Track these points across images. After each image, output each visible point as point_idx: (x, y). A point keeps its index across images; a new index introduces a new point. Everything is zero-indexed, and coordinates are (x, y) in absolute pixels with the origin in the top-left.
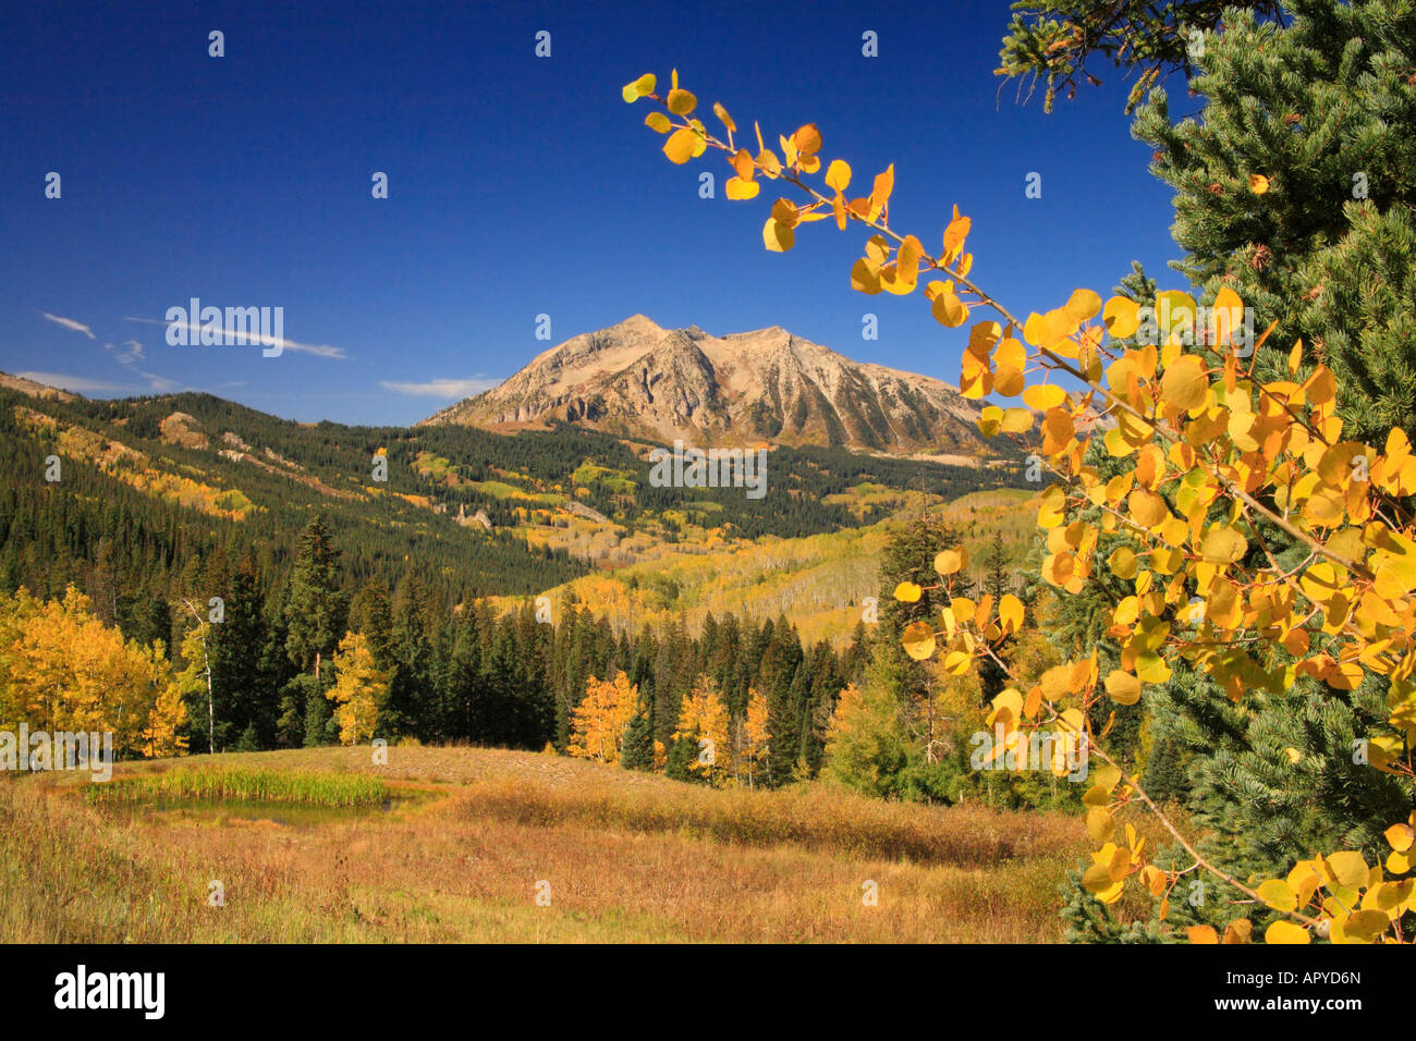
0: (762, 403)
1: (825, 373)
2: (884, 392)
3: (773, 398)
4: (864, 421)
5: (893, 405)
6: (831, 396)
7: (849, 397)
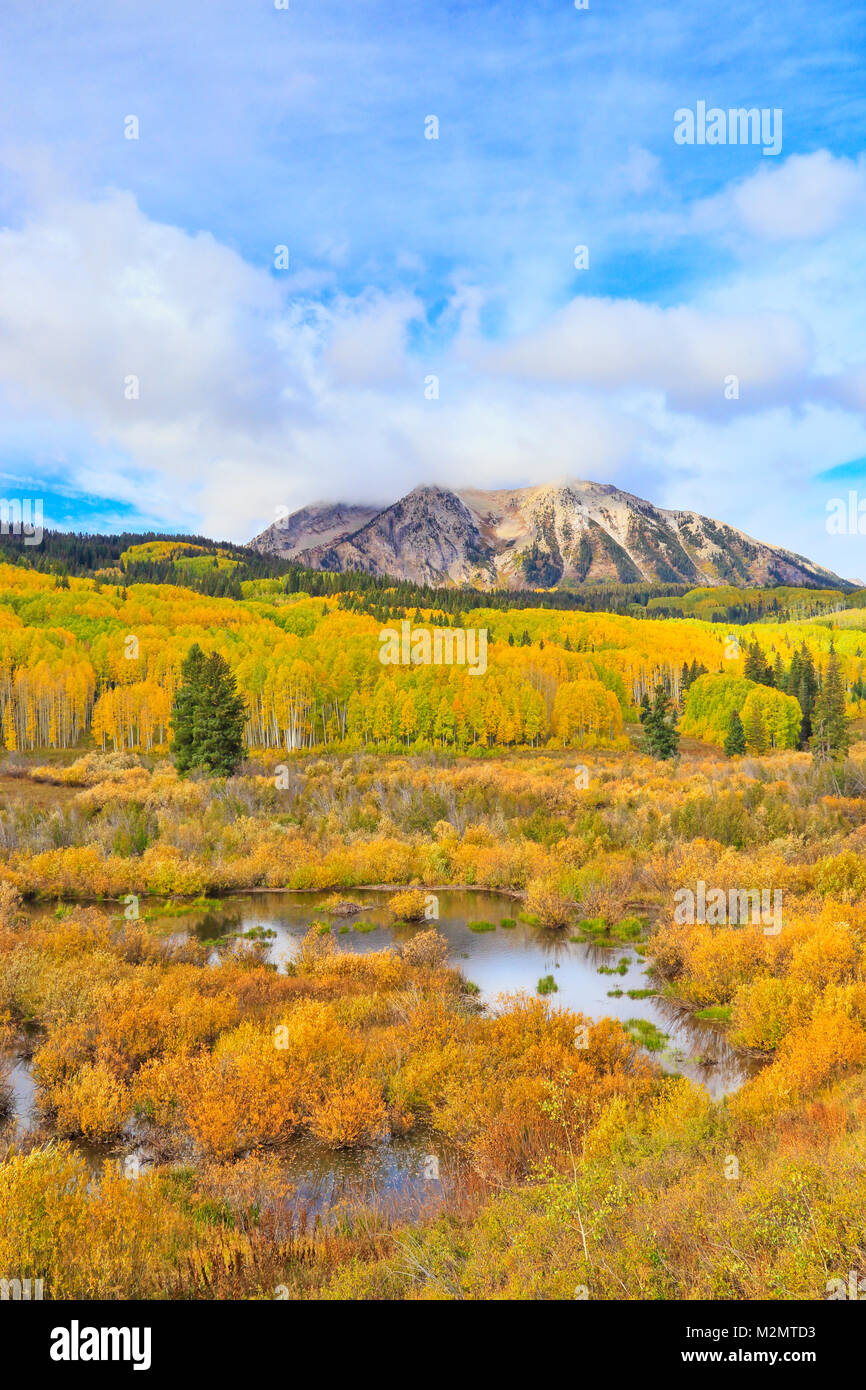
0: (536, 550)
1: (612, 514)
2: (685, 532)
3: (548, 544)
4: (664, 564)
5: (700, 545)
6: (621, 538)
7: (643, 539)
